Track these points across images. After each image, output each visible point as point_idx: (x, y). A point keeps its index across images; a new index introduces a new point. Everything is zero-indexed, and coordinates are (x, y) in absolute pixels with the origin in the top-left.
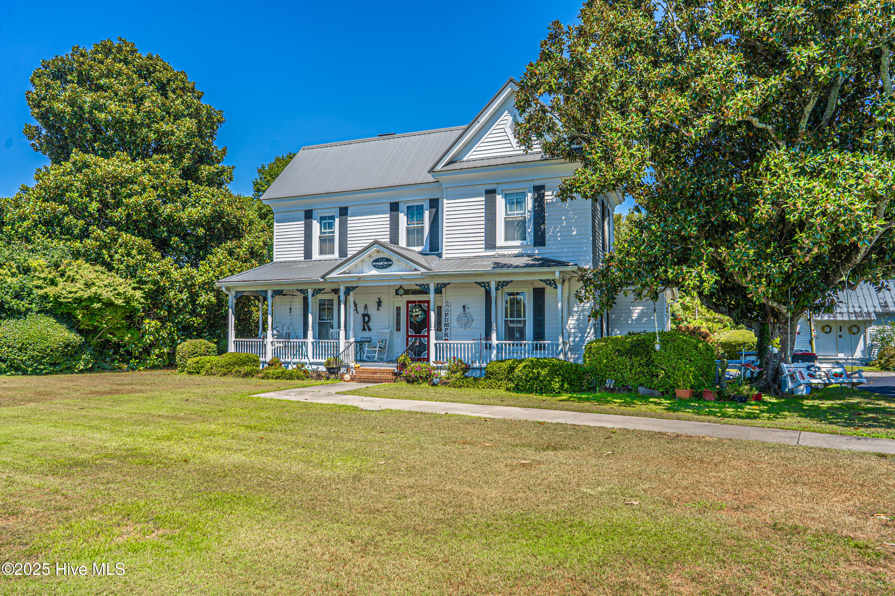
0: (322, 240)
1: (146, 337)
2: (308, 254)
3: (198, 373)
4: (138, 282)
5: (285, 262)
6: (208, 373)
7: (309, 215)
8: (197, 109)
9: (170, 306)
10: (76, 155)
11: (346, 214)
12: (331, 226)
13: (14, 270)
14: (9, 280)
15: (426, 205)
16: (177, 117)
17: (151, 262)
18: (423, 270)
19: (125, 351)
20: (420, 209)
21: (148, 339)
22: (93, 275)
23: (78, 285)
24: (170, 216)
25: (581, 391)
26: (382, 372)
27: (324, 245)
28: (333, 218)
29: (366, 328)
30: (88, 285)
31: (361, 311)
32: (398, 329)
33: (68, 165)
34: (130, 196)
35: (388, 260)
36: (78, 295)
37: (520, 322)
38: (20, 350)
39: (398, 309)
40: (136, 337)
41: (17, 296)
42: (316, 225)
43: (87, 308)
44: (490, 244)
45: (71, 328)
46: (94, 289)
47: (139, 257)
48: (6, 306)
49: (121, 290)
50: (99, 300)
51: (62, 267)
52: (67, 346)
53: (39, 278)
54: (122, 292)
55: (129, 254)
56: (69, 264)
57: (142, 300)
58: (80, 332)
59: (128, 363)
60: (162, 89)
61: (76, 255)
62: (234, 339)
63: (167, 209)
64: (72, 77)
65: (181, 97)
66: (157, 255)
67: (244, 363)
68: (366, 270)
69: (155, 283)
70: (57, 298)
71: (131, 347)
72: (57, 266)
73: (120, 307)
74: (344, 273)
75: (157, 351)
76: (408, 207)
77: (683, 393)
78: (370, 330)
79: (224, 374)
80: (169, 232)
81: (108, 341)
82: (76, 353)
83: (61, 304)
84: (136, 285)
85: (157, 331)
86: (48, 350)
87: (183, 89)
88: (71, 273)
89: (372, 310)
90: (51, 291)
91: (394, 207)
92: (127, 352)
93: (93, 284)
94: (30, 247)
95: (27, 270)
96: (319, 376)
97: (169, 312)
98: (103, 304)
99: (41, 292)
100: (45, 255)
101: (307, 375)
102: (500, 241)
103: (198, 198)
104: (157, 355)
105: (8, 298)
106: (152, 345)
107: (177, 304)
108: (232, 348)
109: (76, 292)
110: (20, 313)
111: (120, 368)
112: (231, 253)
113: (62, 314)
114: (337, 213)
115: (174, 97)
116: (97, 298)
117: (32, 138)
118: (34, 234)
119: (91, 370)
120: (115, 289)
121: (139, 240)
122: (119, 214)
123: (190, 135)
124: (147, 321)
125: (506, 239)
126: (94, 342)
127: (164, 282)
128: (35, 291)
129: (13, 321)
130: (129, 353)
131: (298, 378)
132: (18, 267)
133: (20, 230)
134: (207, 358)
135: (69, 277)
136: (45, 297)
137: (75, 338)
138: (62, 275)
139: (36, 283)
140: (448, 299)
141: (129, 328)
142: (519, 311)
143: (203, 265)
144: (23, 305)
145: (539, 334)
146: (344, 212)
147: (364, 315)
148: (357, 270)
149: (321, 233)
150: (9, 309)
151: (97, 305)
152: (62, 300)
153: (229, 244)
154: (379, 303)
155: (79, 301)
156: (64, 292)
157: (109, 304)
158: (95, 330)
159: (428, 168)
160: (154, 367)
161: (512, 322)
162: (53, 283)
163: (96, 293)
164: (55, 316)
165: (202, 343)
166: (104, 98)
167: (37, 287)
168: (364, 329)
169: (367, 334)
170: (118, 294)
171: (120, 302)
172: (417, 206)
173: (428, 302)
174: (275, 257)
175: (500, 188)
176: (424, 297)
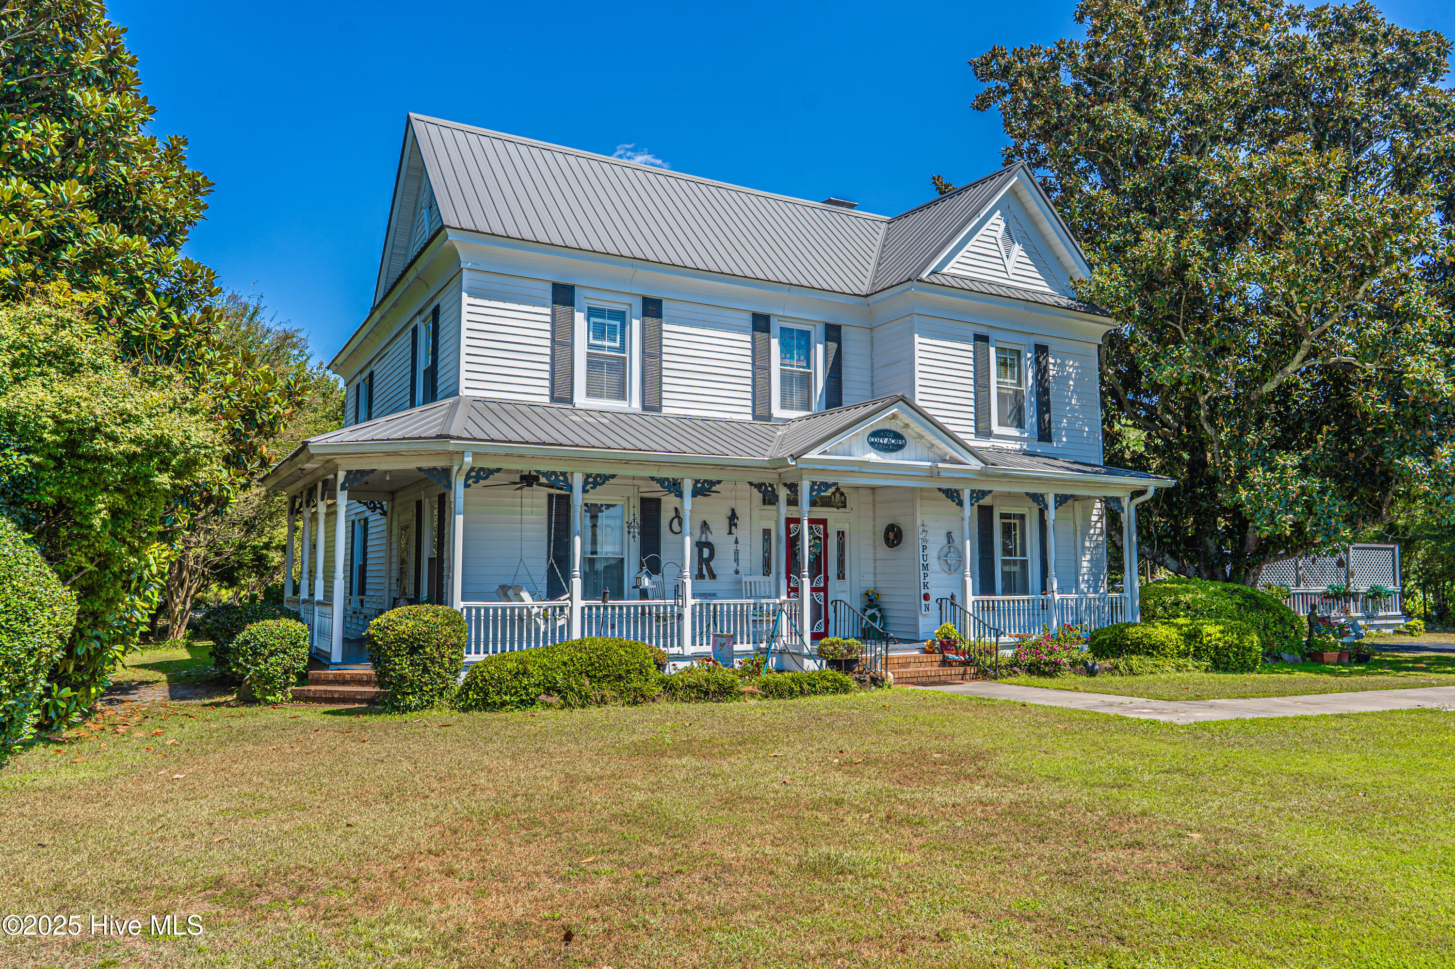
0: (596, 364)
7: (563, 297)
11: (658, 315)
12: (617, 333)
15: (817, 332)
20: (806, 339)
27: (595, 375)
28: (624, 316)
29: (705, 572)
31: (692, 533)
35: (898, 436)
42: (582, 326)
44: (982, 427)
68: (857, 451)
76: (782, 330)
78: (713, 576)
89: (718, 535)
91: (760, 324)
102: (995, 425)
114: (635, 307)
125: (999, 423)
140: (925, 519)
146: (652, 308)
147: (700, 546)
148: (841, 448)
149: (590, 346)
154: (733, 518)
168: (700, 576)
169: (706, 586)
173: (824, 522)
174: (463, 384)
175: (993, 335)
176: (821, 512)
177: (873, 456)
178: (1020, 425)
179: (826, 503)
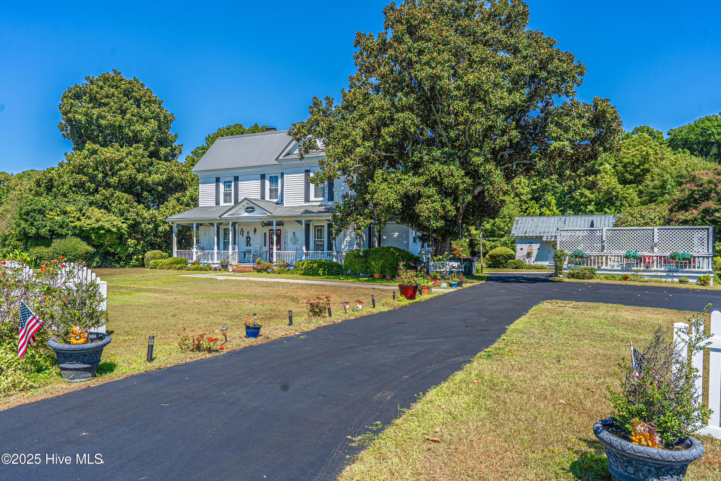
0: (225, 195)
1: (130, 249)
2: (218, 203)
3: (155, 268)
4: (125, 219)
5: (205, 207)
6: (161, 268)
7: (218, 180)
8: (157, 114)
9: (142, 232)
10: (89, 145)
11: (238, 180)
12: (230, 186)
13: (59, 213)
14: (56, 218)
15: (280, 176)
16: (146, 120)
17: (132, 208)
18: (269, 214)
19: (118, 257)
20: (276, 178)
21: (131, 250)
22: (100, 215)
23: (92, 221)
24: (142, 181)
25: (332, 275)
26: (249, 267)
27: (226, 197)
28: (230, 182)
30: (97, 221)
31: (245, 235)
32: (265, 245)
33: (85, 152)
34: (120, 170)
35: (253, 208)
36: (93, 226)
37: (321, 241)
38: (63, 255)
39: (265, 234)
40: (124, 249)
41: (61, 227)
42: (222, 186)
43: (97, 233)
44: (307, 199)
45: (89, 244)
46: (100, 223)
47: (126, 205)
48: (56, 232)
49: (115, 223)
50: (103, 229)
51: (84, 211)
52: (87, 253)
53: (72, 217)
54: (115, 224)
55: (120, 203)
56: (87, 209)
57: (127, 229)
58: (94, 246)
59: (119, 264)
60: (138, 102)
61: (91, 204)
62: (176, 250)
63: (140, 176)
64: (86, 98)
65: (148, 107)
66: (135, 204)
67: (179, 263)
68: (242, 213)
69: (134, 220)
70: (81, 227)
71: (121, 255)
72: (81, 210)
73: (114, 232)
74: (231, 215)
75: (135, 257)
76: (271, 177)
77: (377, 275)
78: (250, 245)
79: (168, 269)
80: (142, 189)
81: (109, 252)
82: (92, 257)
83: (84, 230)
84: (124, 221)
85: (135, 245)
86: (78, 256)
87: (149, 101)
88: (89, 214)
89: (251, 235)
90: (78, 223)
91: (263, 177)
92: (119, 257)
93: (100, 220)
94: (66, 200)
95: (65, 213)
96: (215, 269)
97: (142, 235)
98: (106, 231)
99: (73, 224)
100: (74, 204)
101: (210, 269)
102: (312, 198)
103: (158, 169)
104: (136, 260)
105: (56, 227)
106: (133, 254)
107: (146, 231)
108: (175, 255)
109: (91, 224)
110: (62, 235)
111: (115, 267)
112: (178, 200)
113: (84, 236)
114: (232, 179)
115: (144, 107)
116: (102, 228)
117: (62, 130)
118: (68, 193)
119: (100, 267)
120: (112, 223)
121: (126, 195)
122: (114, 180)
123: (153, 131)
124: (130, 240)
125: (316, 197)
126: (101, 251)
127: (139, 220)
128: (70, 224)
129: (59, 240)
130: (120, 258)
131: (205, 270)
132: (60, 211)
133: (61, 191)
134: (160, 260)
135: (88, 216)
136: (75, 227)
137: (91, 249)
138: (84, 215)
139: (70, 219)
140: (287, 229)
141: (119, 244)
142: (321, 235)
143: (162, 208)
144: (64, 232)
145: (330, 248)
146: (236, 179)
147: (247, 237)
148: (238, 213)
149: (225, 190)
150: (57, 234)
151: (102, 232)
152: (84, 229)
153: (177, 195)
154: (255, 231)
155: (93, 229)
156: (85, 224)
157: (109, 231)
158: (102, 245)
159: (275, 158)
160: (134, 266)
161: (318, 241)
162: (79, 219)
163: (102, 225)
164: (81, 238)
165: (158, 252)
166: (104, 111)
167: (72, 222)
168: (247, 245)
169: (249, 248)
170: (114, 225)
171: (114, 230)
172: (275, 176)
173: (280, 230)
174: (200, 204)
175: (312, 169)
176: (279, 227)
177: (246, 214)
178: (324, 196)
179: (279, 225)
